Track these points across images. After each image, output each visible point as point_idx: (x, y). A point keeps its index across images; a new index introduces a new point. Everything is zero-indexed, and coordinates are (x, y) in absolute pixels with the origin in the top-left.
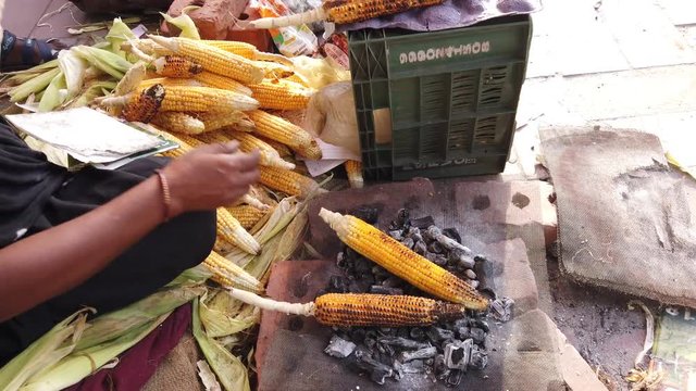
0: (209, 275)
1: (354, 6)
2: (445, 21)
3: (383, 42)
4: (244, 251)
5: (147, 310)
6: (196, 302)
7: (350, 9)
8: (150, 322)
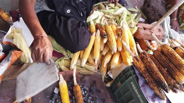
0: (72, 57)
1: (138, 64)
2: (145, 91)
3: (132, 76)
4: (81, 63)
5: (59, 48)
6: (65, 57)
7: (136, 63)
8: (57, 49)
